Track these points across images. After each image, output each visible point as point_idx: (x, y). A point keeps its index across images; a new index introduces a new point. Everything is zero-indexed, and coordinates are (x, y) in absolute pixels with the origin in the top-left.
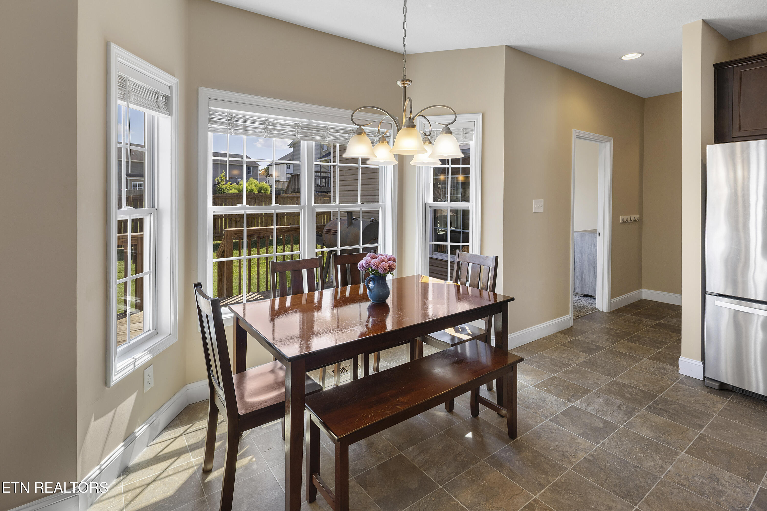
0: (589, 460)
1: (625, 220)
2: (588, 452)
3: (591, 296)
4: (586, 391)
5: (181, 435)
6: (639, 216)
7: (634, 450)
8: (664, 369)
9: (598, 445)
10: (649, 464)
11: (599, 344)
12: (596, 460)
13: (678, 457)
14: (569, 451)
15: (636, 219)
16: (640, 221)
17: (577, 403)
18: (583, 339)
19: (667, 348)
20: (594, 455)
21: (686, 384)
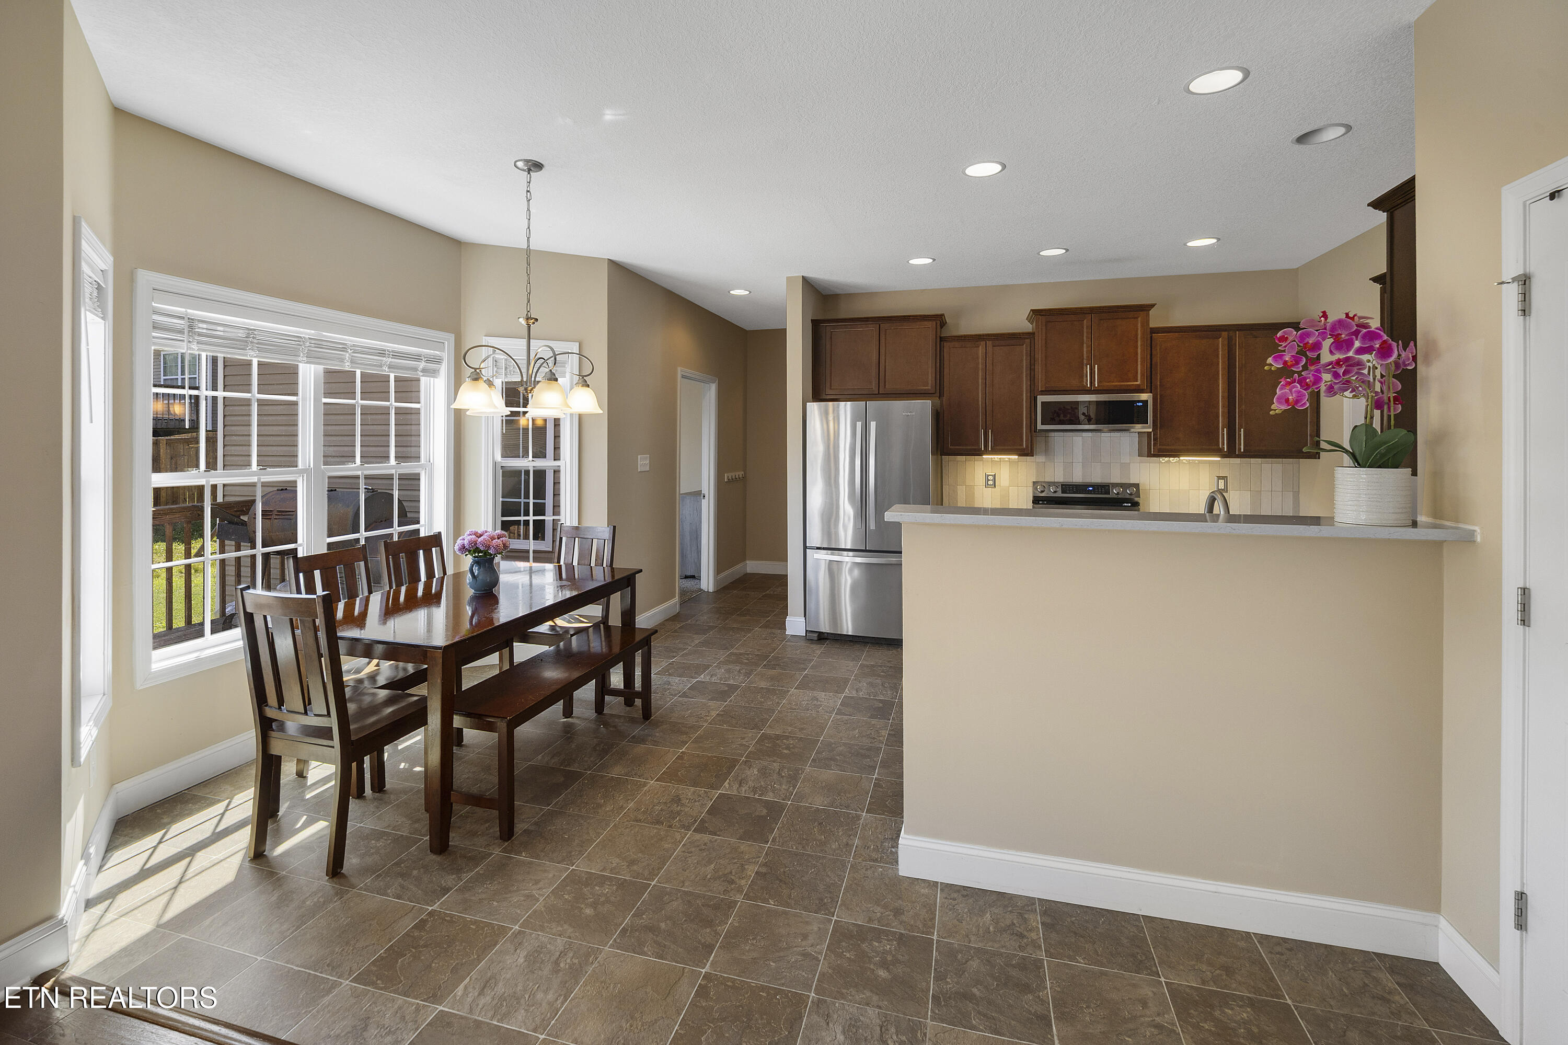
0: (762, 873)
1: (730, 478)
2: (758, 861)
3: (693, 577)
4: (707, 667)
5: (160, 842)
6: (743, 473)
7: (811, 833)
8: (774, 634)
9: (768, 845)
10: (834, 847)
11: (711, 624)
12: (771, 869)
13: (861, 821)
14: (733, 871)
15: (741, 476)
16: (744, 477)
17: (701, 678)
18: (694, 622)
19: (774, 615)
20: (766, 862)
21: (792, 642)
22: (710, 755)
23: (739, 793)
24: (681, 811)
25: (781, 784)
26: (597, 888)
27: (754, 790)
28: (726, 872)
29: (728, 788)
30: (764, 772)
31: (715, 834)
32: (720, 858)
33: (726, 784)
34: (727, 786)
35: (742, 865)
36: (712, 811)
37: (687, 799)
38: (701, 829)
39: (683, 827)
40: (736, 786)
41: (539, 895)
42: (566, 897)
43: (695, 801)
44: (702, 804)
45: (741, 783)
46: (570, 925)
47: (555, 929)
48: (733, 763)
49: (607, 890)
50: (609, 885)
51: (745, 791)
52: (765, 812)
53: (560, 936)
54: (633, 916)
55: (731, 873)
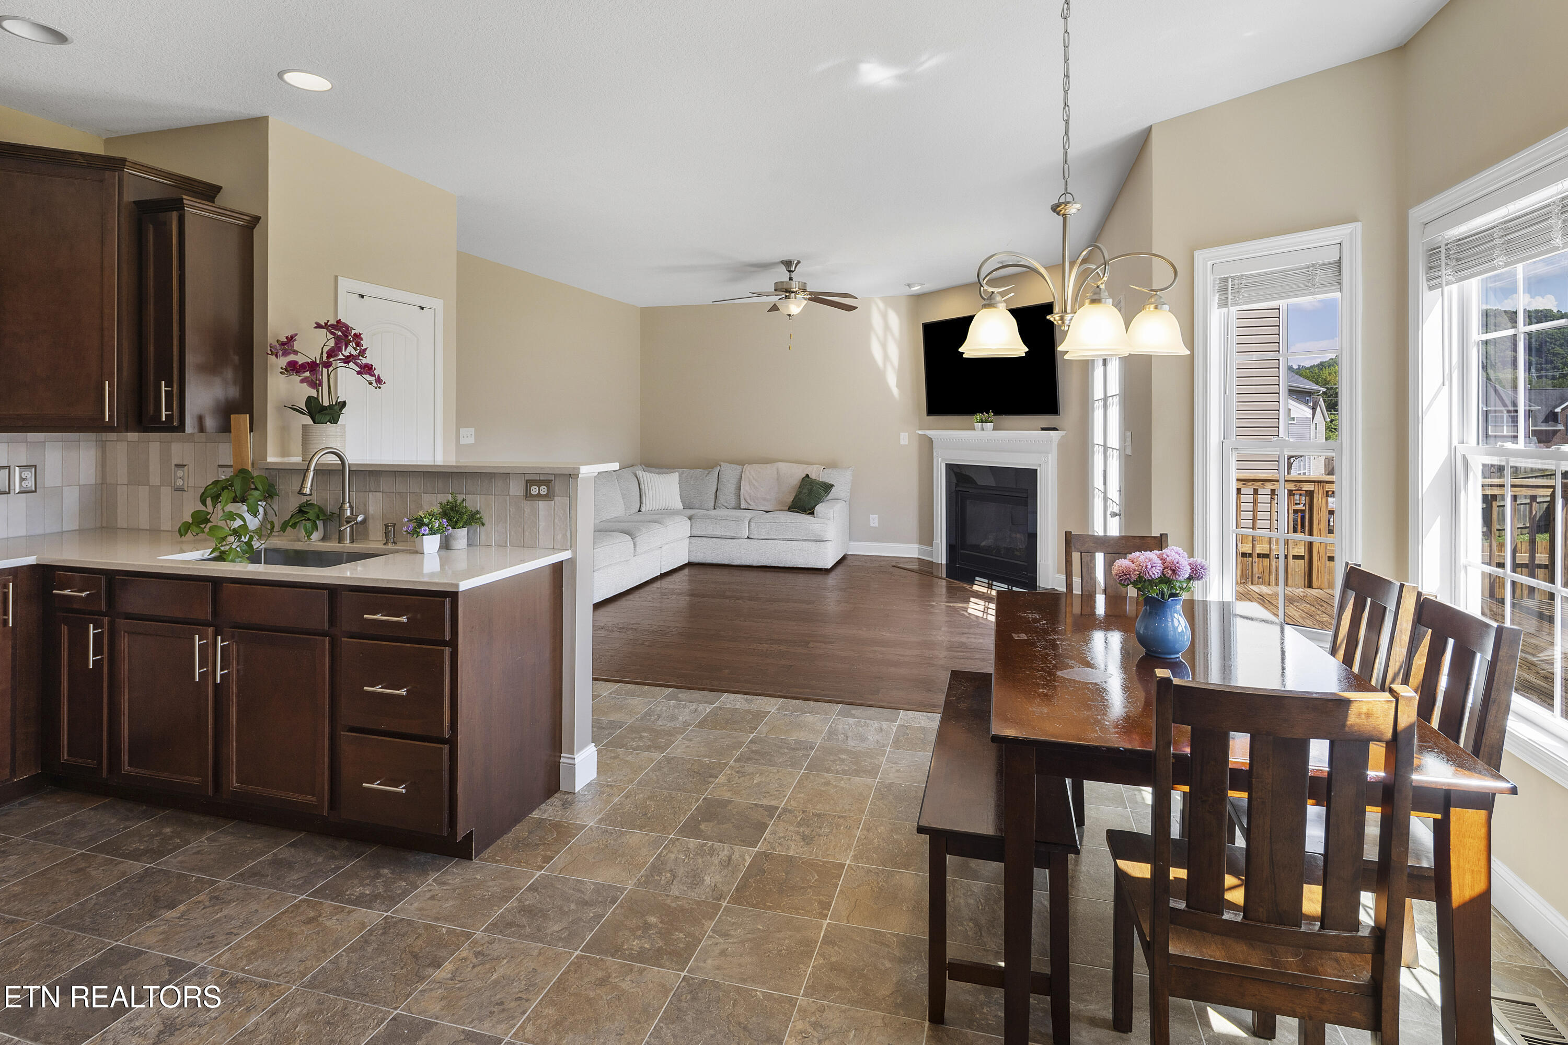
22: (778, 912)
23: (731, 848)
24: (798, 827)
25: (676, 859)
26: (647, 946)
27: (712, 852)
28: (743, 778)
29: (746, 855)
30: (695, 879)
31: (756, 805)
32: (750, 787)
33: (749, 860)
34: (747, 857)
35: (729, 782)
36: (762, 827)
37: (795, 840)
38: (771, 810)
39: (790, 811)
40: (736, 856)
41: (714, 938)
42: (681, 935)
43: (784, 837)
44: (775, 834)
45: (729, 860)
46: (669, 906)
47: (684, 902)
48: (740, 896)
49: (635, 943)
50: (632, 949)
51: (724, 850)
52: (702, 827)
53: (677, 897)
54: (603, 916)
55: (739, 778)
